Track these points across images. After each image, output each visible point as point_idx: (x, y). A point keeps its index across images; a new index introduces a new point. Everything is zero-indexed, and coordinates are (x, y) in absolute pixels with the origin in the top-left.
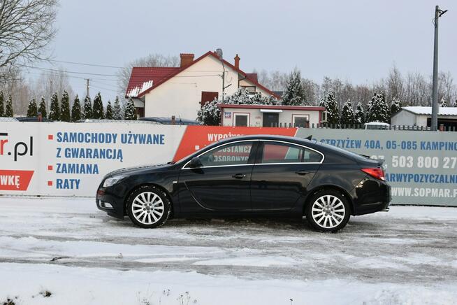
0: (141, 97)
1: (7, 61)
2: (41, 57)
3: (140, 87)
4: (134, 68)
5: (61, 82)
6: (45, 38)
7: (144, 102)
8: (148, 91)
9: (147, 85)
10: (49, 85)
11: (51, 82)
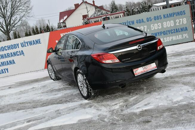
0: (64, 22)
1: (19, 20)
2: (30, 16)
3: (63, 18)
4: (60, 13)
5: (43, 23)
6: (30, 10)
7: (65, 23)
8: (66, 19)
9: (65, 18)
10: (40, 25)
11: (40, 24)
